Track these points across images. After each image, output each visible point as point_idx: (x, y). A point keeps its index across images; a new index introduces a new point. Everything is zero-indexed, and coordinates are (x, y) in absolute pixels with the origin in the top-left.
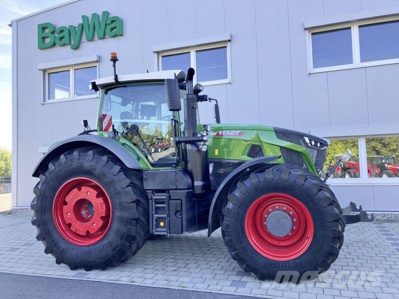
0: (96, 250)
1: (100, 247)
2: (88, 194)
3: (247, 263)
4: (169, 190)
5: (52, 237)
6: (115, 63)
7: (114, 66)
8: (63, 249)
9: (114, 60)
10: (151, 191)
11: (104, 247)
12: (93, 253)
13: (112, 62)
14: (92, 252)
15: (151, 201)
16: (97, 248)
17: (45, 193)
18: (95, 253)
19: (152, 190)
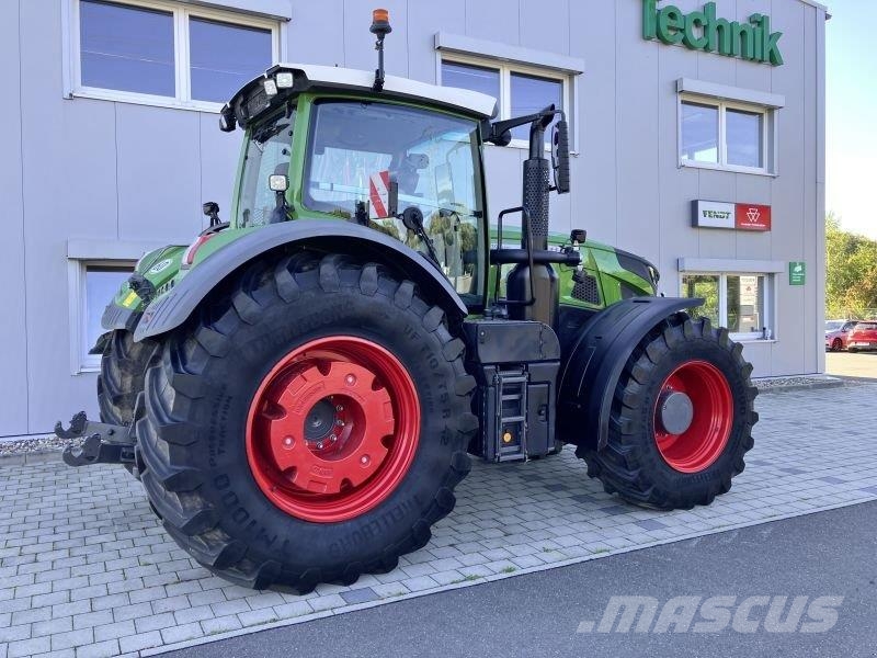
0: (381, 522)
1: (390, 513)
2: (350, 380)
3: (654, 486)
4: (527, 363)
5: (248, 516)
6: (381, 38)
7: (380, 47)
8: (287, 542)
9: (381, 29)
10: (493, 367)
11: (401, 512)
12: (375, 532)
13: (375, 36)
14: (371, 532)
15: (491, 389)
16: (383, 517)
17: (224, 387)
18: (380, 531)
19: (495, 364)
